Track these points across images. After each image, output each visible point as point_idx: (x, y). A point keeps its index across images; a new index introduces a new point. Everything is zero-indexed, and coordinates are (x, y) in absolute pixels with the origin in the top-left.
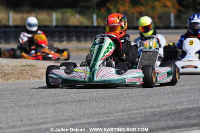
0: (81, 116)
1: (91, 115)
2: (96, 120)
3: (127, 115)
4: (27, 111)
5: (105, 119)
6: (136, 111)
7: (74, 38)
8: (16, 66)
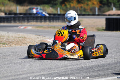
0: (41, 70)
1: (46, 69)
2: (48, 73)
3: (64, 70)
4: (15, 66)
5: (53, 72)
6: (69, 67)
7: (47, 20)
8: (16, 37)
